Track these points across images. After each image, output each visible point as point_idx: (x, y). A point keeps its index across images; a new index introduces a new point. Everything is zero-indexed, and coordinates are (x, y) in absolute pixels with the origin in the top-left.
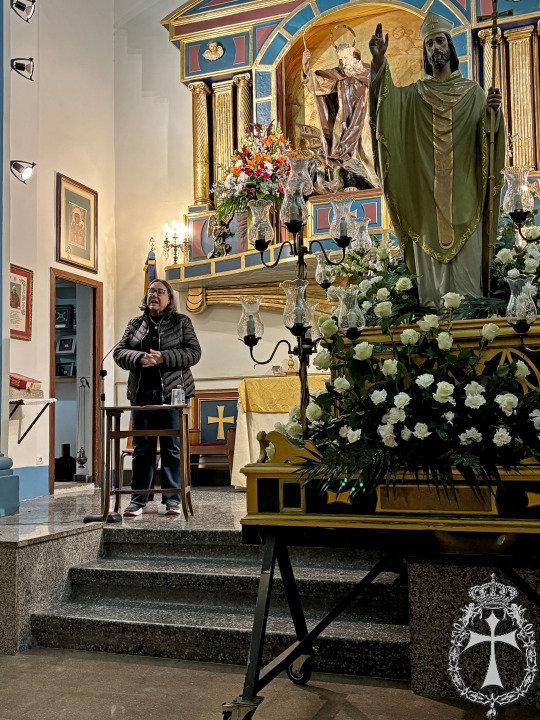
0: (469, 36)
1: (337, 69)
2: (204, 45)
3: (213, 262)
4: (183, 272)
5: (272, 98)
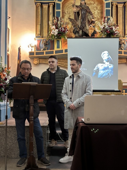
1: (80, 6)
3: (45, 51)
4: (35, 53)
5: (61, 10)
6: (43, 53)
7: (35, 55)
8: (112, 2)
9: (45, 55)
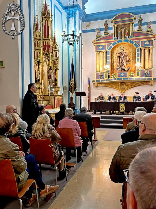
0: (140, 49)
1: (121, 53)
2: (99, 46)
3: (101, 80)
4: (95, 81)
5: (110, 55)
6: (100, 81)
7: (96, 82)
8: (141, 48)
9: (101, 82)
